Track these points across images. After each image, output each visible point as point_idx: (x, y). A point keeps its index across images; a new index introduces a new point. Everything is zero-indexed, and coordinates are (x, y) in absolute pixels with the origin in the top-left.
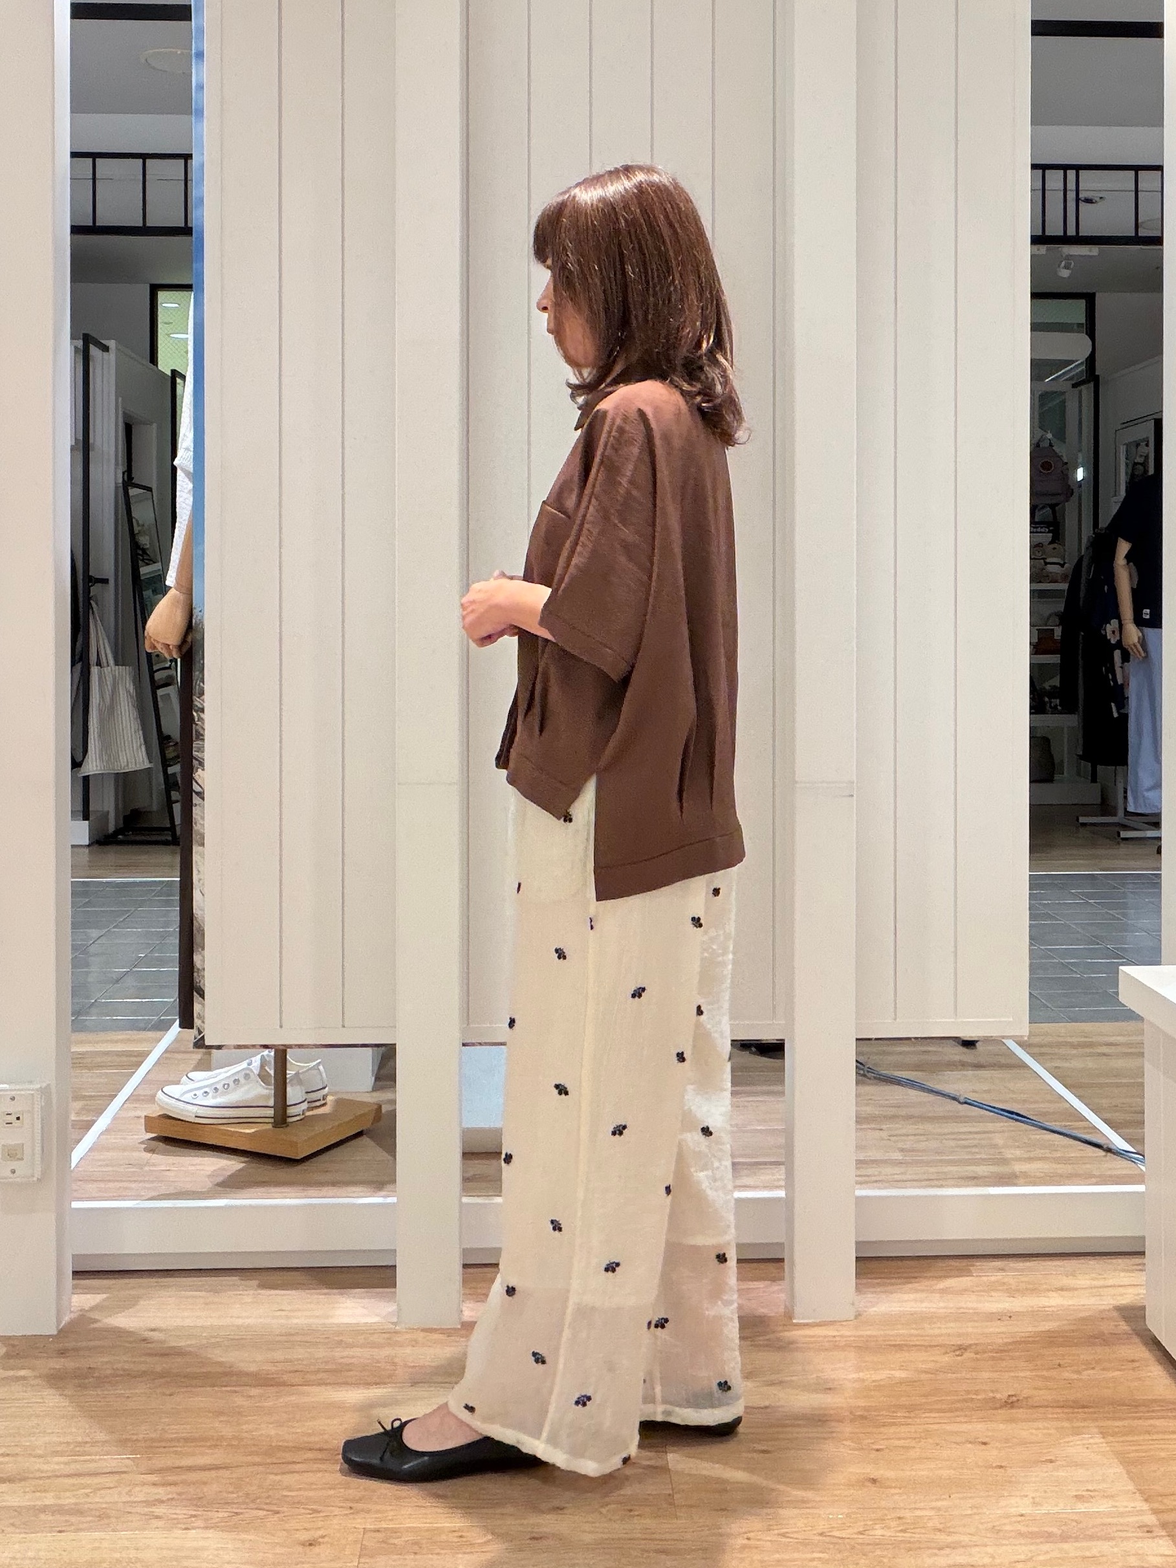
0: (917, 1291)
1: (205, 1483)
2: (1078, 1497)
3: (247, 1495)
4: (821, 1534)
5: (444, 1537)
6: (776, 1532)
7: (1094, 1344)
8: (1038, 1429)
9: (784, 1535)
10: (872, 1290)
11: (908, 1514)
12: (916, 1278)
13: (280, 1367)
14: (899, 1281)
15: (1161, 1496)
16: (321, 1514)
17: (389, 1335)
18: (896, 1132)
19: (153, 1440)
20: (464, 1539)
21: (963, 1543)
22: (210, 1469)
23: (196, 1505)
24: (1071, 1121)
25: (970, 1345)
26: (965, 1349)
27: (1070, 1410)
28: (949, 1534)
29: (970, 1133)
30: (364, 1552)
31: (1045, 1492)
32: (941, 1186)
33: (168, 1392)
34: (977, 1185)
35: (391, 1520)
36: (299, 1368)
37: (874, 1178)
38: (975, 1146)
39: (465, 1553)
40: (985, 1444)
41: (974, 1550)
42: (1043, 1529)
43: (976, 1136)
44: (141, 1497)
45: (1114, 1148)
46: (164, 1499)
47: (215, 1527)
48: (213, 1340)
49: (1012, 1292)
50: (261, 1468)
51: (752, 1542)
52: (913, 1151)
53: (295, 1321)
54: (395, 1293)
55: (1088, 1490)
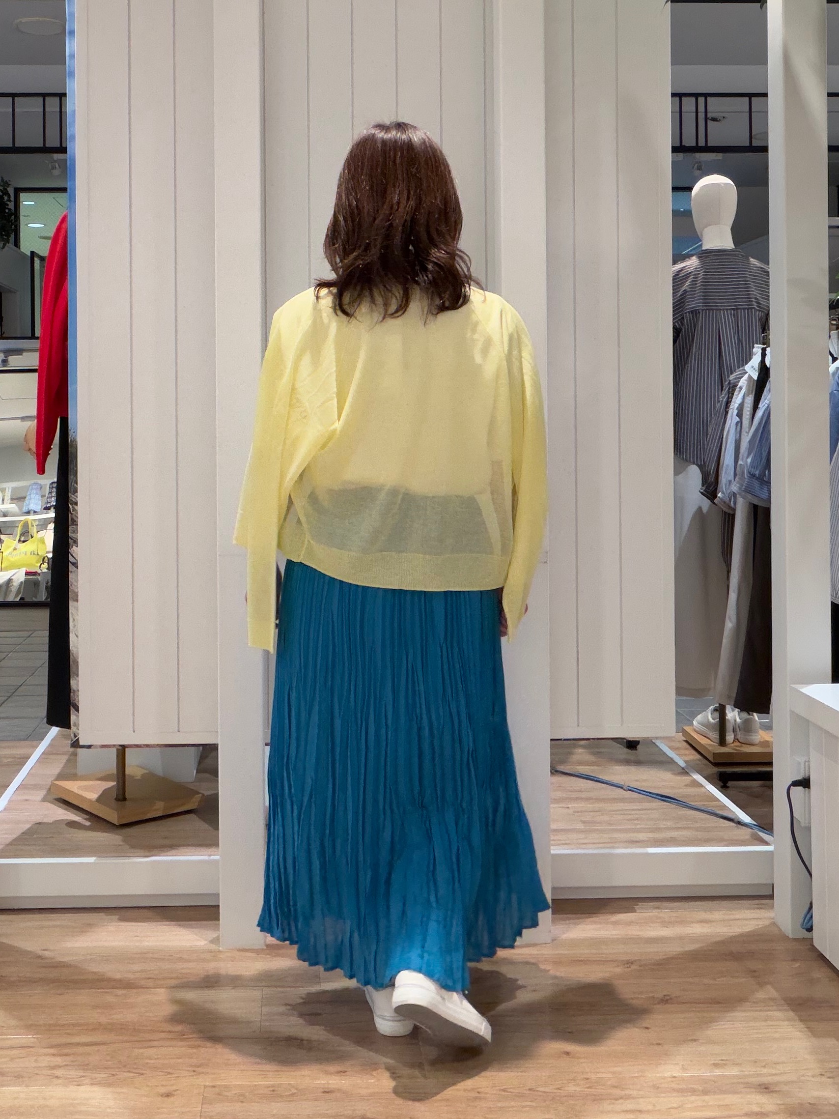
0: (595, 923)
1: (89, 1054)
2: (716, 1065)
3: (120, 1062)
4: (530, 1090)
5: (262, 1092)
6: (497, 1088)
7: (726, 960)
8: (684, 1018)
9: (504, 1090)
10: (563, 922)
11: (593, 1077)
12: (595, 913)
13: (138, 975)
14: (584, 915)
15: (775, 1063)
16: (173, 1075)
17: (215, 955)
18: (579, 810)
19: (50, 1025)
20: (276, 1093)
21: (633, 1096)
22: (93, 1045)
23: (84, 1069)
24: (709, 802)
25: (635, 961)
26: (632, 964)
27: (709, 1005)
28: (623, 1089)
29: (633, 810)
30: (205, 1101)
31: (691, 1061)
32: (613, 848)
33: (59, 992)
34: (641, 847)
35: (222, 1080)
36: (152, 976)
37: (564, 842)
38: (637, 819)
39: (278, 1102)
40: (647, 1028)
41: (641, 1100)
42: (690, 1086)
43: (638, 812)
44: (43, 1065)
45: (740, 820)
46: (61, 1064)
47: (99, 1084)
48: (89, 957)
49: (665, 924)
50: (128, 1044)
51: (482, 1095)
52: (594, 822)
53: (147, 944)
54: (219, 924)
55: (722, 1060)
